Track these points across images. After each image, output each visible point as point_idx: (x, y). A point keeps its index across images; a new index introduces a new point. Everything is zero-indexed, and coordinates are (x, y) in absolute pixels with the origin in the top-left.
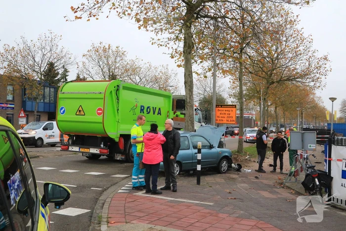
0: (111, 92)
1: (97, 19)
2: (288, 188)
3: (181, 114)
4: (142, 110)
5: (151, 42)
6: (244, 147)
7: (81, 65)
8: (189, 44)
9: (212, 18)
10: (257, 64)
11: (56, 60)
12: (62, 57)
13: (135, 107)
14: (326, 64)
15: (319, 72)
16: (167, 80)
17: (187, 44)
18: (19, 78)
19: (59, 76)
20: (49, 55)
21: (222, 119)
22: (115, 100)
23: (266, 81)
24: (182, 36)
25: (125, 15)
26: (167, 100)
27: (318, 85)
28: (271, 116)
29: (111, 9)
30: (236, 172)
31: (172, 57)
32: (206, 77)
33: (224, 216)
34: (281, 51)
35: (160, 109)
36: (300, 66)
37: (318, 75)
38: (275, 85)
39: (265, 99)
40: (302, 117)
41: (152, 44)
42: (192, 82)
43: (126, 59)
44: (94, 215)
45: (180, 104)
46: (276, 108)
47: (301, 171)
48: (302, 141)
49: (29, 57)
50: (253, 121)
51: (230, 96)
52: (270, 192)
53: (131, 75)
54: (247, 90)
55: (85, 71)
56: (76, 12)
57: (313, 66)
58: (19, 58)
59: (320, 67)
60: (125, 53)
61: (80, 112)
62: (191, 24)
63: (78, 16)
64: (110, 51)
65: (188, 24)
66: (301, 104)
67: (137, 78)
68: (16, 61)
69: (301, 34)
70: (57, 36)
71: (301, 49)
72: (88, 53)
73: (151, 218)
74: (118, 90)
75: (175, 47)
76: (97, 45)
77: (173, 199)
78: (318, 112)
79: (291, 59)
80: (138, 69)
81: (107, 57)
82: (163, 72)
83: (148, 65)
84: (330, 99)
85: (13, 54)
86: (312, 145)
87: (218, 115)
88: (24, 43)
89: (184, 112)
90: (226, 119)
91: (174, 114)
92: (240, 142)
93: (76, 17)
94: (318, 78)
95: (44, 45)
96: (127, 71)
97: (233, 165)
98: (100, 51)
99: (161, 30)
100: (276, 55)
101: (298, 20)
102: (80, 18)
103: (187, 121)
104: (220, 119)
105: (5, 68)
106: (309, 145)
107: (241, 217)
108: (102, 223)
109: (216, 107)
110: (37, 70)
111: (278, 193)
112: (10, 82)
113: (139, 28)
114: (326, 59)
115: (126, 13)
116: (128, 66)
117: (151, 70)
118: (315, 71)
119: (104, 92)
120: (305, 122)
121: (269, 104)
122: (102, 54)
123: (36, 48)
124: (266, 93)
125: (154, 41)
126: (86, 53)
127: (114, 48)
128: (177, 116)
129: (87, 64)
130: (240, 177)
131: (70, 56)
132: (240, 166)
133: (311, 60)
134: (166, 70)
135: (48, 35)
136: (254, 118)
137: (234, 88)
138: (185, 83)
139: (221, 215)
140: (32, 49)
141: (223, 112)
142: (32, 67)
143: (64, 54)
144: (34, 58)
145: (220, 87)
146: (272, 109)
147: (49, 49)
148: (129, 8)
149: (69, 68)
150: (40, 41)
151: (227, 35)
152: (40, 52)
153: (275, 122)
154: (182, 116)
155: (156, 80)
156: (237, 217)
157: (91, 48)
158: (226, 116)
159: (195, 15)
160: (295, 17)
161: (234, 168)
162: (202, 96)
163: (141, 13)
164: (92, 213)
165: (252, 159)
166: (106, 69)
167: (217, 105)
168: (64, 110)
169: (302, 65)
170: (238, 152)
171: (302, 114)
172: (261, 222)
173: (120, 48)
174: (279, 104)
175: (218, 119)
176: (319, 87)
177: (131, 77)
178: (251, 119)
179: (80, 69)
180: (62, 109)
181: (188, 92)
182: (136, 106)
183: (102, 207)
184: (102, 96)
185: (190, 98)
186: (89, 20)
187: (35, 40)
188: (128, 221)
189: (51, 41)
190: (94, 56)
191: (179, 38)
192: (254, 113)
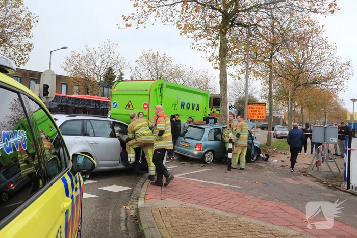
0: (156, 89)
1: (145, 27)
2: (311, 176)
3: (217, 110)
4: (182, 106)
5: (192, 47)
6: (272, 141)
7: (133, 69)
8: (224, 49)
9: (245, 26)
10: (286, 69)
11: (113, 65)
12: (118, 62)
13: (176, 103)
14: (348, 69)
15: (341, 76)
16: (206, 82)
17: (223, 48)
18: (83, 79)
19: (116, 79)
20: (107, 60)
21: (253, 115)
22: (159, 97)
23: (293, 84)
24: (218, 42)
25: (168, 21)
26: (205, 98)
27: (340, 87)
28: (297, 115)
29: (156, 16)
30: (264, 162)
31: (210, 61)
32: (239, 78)
33: (250, 197)
34: (308, 57)
35: (198, 105)
36: (324, 71)
37: (341, 79)
38: (302, 87)
39: (292, 99)
40: (326, 117)
41: (192, 49)
42: (226, 82)
43: (171, 64)
44: (135, 192)
45: (216, 102)
46: (302, 108)
47: (323, 162)
48: (324, 135)
49: (91, 62)
50: (281, 120)
51: (262, 97)
52: (293, 179)
53: (176, 77)
54: (277, 92)
55: (137, 74)
56: (127, 20)
57: (336, 71)
58: (83, 63)
59: (343, 71)
60: (171, 59)
61: (129, 106)
62: (226, 30)
63: (129, 24)
64: (158, 57)
65: (223, 30)
66: (324, 105)
67: (181, 80)
68: (81, 65)
69: (326, 42)
70: (114, 45)
71: (326, 56)
72: (140, 59)
73: (184, 197)
74: (161, 88)
75: (212, 51)
76: (147, 52)
77: (205, 182)
78: (341, 113)
79: (317, 64)
80: (182, 73)
81: (156, 63)
82: (203, 76)
83: (190, 70)
84: (352, 100)
85: (78, 60)
86: (333, 139)
87: (250, 112)
88: (88, 51)
89: (219, 109)
90: (256, 115)
91: (211, 110)
92: (269, 137)
93: (127, 25)
94: (341, 81)
95: (103, 52)
96: (172, 74)
97: (261, 155)
98: (150, 58)
99: (200, 36)
100: (303, 61)
101: (323, 30)
102: (130, 25)
103: (222, 116)
104: (252, 115)
105: (72, 71)
106: (331, 139)
107: (265, 199)
108: (140, 199)
109: (248, 105)
110: (97, 73)
111: (301, 180)
112: (76, 83)
113: (181, 34)
114: (348, 64)
115: (169, 20)
116: (173, 71)
117: (193, 74)
118: (338, 76)
119: (149, 89)
120: (328, 122)
121: (296, 105)
122: (151, 60)
123: (97, 55)
124: (293, 95)
125: (194, 46)
126: (138, 59)
127: (161, 55)
128: (213, 112)
129: (139, 68)
130: (267, 166)
131: (124, 61)
132: (268, 157)
133: (334, 65)
134: (206, 75)
135: (107, 43)
136: (283, 117)
137: (265, 90)
138: (220, 82)
139: (247, 197)
140: (94, 56)
141: (254, 109)
142: (93, 70)
143: (119, 60)
144: (95, 63)
145: (253, 89)
146: (298, 110)
147: (107, 55)
148: (172, 16)
149: (123, 71)
150: (101, 49)
151: (258, 41)
152: (100, 58)
153: (301, 121)
154: (218, 112)
155: (197, 82)
156: (262, 199)
157: (142, 55)
158: (256, 113)
159: (230, 23)
160: (321, 27)
161: (262, 158)
162: (238, 97)
163: (182, 20)
164: (132, 190)
165: (279, 152)
166: (154, 73)
167: (248, 103)
168: (116, 105)
169: (326, 70)
170: (267, 145)
171: (326, 114)
172: (284, 204)
173: (166, 55)
174: (305, 105)
175: (250, 115)
176: (342, 89)
177: (176, 79)
178: (280, 118)
179: (133, 72)
180: (114, 103)
181: (223, 90)
182: (178, 102)
183: (142, 186)
184: (148, 93)
185: (224, 96)
186: (138, 28)
187: (96, 48)
188: (162, 198)
189: (109, 48)
190: (145, 62)
191: (216, 44)
192: (283, 113)
